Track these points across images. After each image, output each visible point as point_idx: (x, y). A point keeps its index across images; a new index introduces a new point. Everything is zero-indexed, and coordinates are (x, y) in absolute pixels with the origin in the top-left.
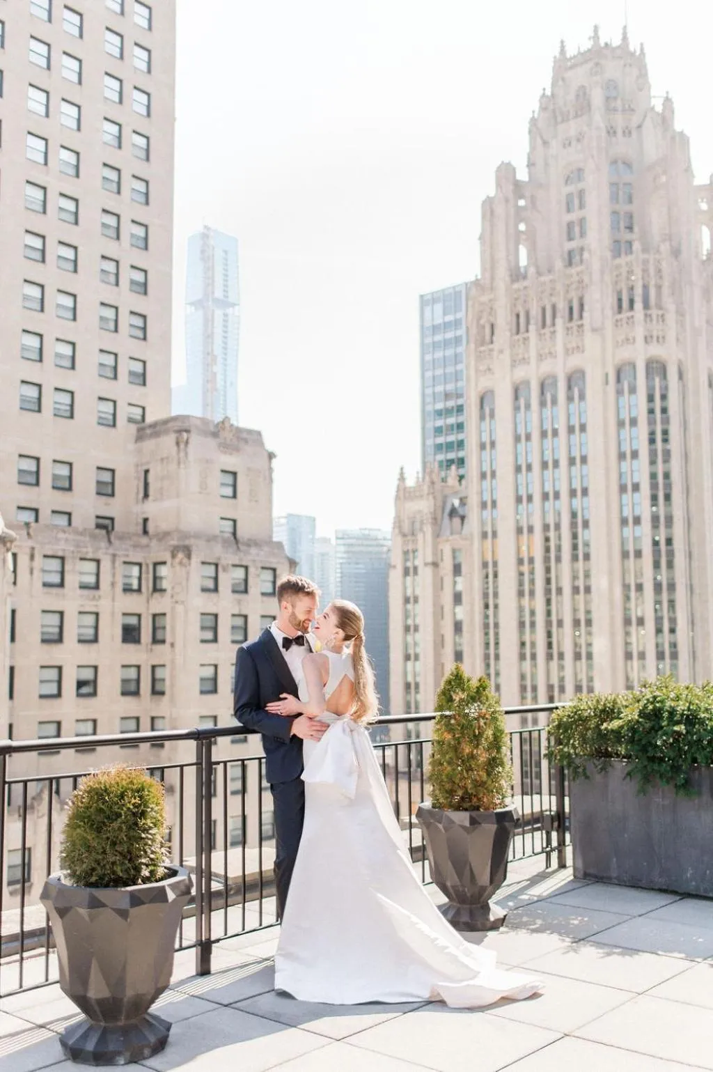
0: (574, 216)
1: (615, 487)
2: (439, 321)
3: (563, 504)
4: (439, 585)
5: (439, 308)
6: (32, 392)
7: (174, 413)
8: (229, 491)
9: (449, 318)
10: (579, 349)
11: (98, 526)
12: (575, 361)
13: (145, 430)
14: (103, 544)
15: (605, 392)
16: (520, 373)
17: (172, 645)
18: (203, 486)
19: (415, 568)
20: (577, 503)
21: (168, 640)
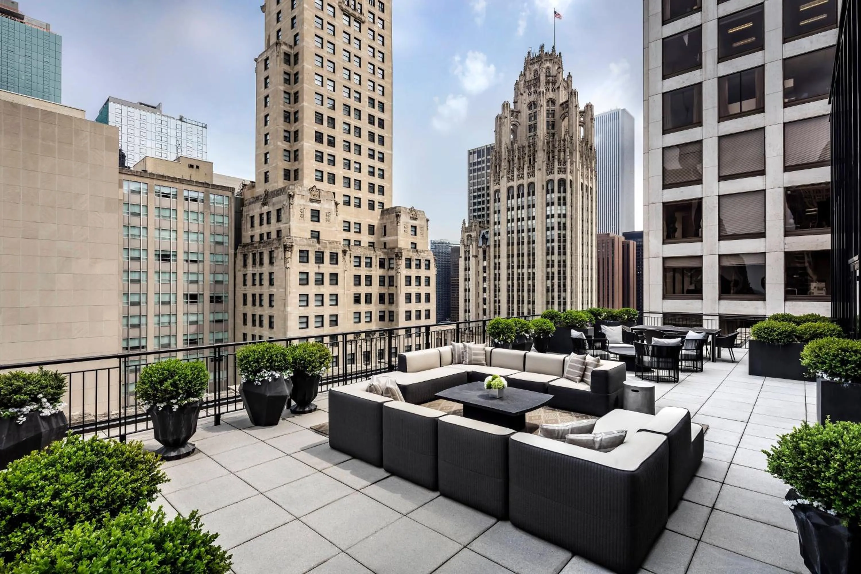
0: (532, 123)
1: (545, 228)
2: (475, 161)
3: (525, 235)
4: (478, 263)
5: (476, 155)
6: (347, 199)
7: (394, 206)
8: (413, 233)
9: (480, 160)
10: (533, 175)
11: (369, 246)
12: (531, 180)
13: (385, 212)
14: (372, 252)
15: (542, 192)
16: (511, 184)
17: (396, 287)
18: (405, 232)
19: (469, 258)
20: (530, 234)
21: (395, 284)
